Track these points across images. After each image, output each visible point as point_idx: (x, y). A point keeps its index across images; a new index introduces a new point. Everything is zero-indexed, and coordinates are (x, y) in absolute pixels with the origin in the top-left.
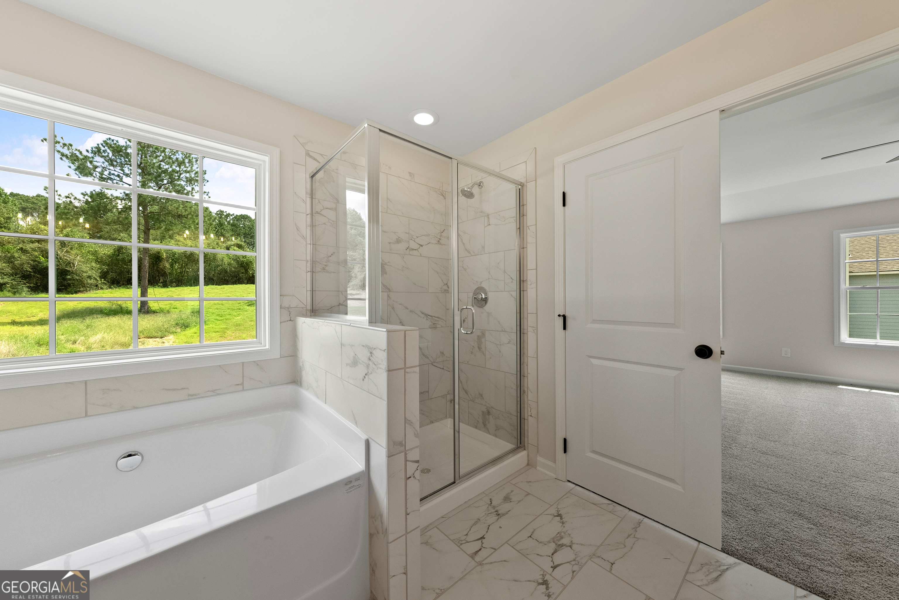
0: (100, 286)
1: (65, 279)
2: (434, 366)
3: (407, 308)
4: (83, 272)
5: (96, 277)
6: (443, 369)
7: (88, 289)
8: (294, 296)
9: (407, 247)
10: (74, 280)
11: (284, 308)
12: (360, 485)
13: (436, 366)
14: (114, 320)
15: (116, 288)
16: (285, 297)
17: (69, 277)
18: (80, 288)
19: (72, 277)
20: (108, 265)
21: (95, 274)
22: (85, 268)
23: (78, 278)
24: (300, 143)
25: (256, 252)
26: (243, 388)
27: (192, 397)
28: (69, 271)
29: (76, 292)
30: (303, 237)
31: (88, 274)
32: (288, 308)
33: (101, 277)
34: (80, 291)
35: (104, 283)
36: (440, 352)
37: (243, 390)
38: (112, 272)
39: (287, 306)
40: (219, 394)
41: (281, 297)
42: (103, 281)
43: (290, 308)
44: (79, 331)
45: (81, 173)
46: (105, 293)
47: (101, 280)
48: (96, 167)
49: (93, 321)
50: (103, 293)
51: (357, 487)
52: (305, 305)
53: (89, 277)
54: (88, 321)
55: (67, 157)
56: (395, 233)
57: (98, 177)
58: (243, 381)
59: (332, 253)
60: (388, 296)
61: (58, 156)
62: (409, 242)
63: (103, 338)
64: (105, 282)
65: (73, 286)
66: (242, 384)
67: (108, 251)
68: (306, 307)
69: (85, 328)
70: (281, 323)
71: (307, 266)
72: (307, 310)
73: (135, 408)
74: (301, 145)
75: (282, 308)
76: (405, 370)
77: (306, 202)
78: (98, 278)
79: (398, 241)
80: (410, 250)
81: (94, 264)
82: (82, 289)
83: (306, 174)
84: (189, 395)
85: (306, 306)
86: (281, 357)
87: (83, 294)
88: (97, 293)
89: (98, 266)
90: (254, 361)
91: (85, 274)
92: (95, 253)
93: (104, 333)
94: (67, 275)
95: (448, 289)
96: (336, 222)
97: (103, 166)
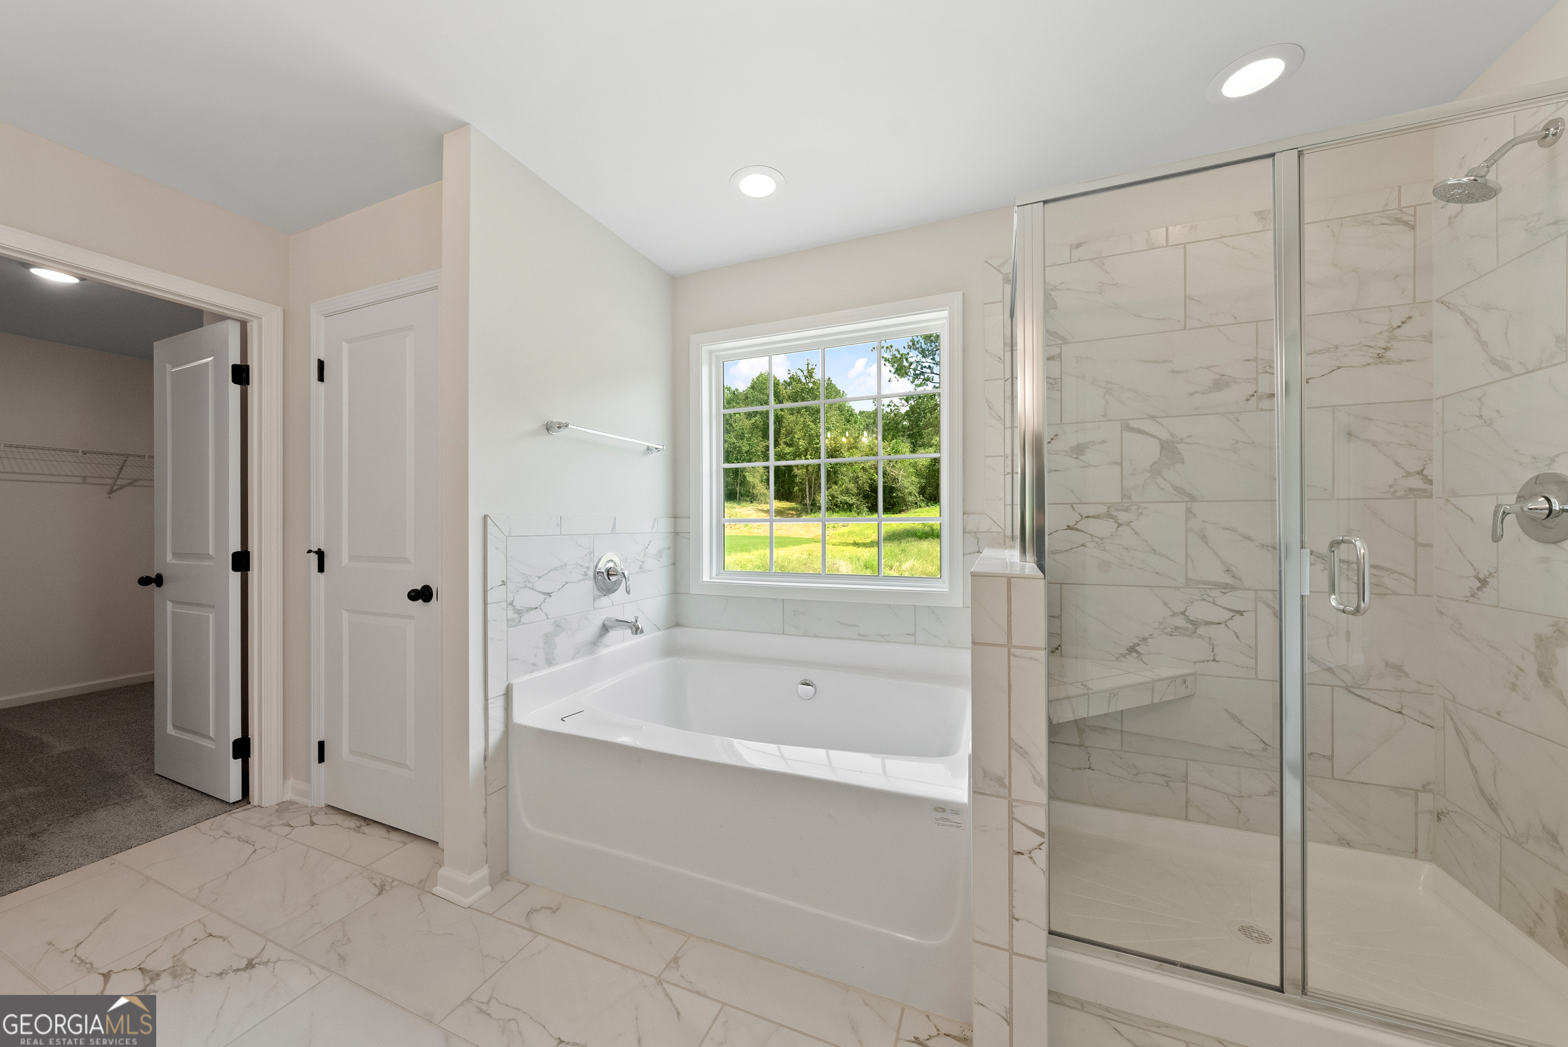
0: (918, 503)
1: (892, 497)
2: (1357, 695)
3: (1250, 539)
4: (905, 488)
5: (915, 493)
6: (1400, 713)
7: (909, 507)
8: (985, 514)
9: (1252, 392)
10: (898, 497)
11: (968, 533)
12: (959, 825)
13: (1368, 700)
14: (925, 545)
15: (933, 505)
16: (970, 515)
17: (894, 494)
18: (903, 507)
19: (897, 495)
20: (926, 478)
21: (914, 489)
22: (906, 484)
23: (901, 495)
24: (994, 267)
25: (940, 453)
26: (915, 640)
27: (862, 637)
28: (894, 488)
29: (900, 512)
30: (999, 419)
31: (909, 490)
32: (975, 533)
33: (919, 493)
34: (903, 511)
35: (922, 500)
36: (1387, 664)
37: (915, 643)
38: (929, 487)
39: (974, 530)
40: (888, 642)
41: (964, 515)
42: (921, 498)
43: (979, 532)
44: (896, 555)
45: (899, 375)
46: (923, 512)
47: (920, 497)
48: (911, 364)
49: (908, 544)
50: (921, 512)
51: (954, 824)
52: (1002, 529)
53: (910, 493)
54: (904, 544)
55: (889, 361)
56: (1208, 368)
57: (912, 375)
58: (915, 632)
59: (1052, 437)
60: (1188, 511)
61: (883, 362)
62: (1256, 379)
63: (914, 565)
64: (923, 498)
65: (898, 504)
66: (914, 635)
67: (926, 463)
68: (1004, 532)
69: (900, 552)
70: (964, 555)
71: (1006, 465)
72: (1005, 536)
73: (816, 636)
74: (997, 269)
75: (966, 533)
76: (1009, 651)
77: (1004, 362)
78: (917, 494)
79: (1221, 384)
80: (1260, 398)
81: (913, 478)
82: (904, 508)
83: (1003, 314)
84: (859, 635)
85: (1005, 530)
86: (964, 607)
87: (905, 514)
88: (916, 512)
89: (918, 479)
90: (928, 606)
91: (906, 491)
92: (914, 465)
93: (915, 559)
94: (893, 492)
95: (1427, 486)
96: (1061, 378)
97: (917, 360)
